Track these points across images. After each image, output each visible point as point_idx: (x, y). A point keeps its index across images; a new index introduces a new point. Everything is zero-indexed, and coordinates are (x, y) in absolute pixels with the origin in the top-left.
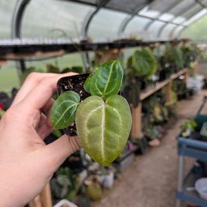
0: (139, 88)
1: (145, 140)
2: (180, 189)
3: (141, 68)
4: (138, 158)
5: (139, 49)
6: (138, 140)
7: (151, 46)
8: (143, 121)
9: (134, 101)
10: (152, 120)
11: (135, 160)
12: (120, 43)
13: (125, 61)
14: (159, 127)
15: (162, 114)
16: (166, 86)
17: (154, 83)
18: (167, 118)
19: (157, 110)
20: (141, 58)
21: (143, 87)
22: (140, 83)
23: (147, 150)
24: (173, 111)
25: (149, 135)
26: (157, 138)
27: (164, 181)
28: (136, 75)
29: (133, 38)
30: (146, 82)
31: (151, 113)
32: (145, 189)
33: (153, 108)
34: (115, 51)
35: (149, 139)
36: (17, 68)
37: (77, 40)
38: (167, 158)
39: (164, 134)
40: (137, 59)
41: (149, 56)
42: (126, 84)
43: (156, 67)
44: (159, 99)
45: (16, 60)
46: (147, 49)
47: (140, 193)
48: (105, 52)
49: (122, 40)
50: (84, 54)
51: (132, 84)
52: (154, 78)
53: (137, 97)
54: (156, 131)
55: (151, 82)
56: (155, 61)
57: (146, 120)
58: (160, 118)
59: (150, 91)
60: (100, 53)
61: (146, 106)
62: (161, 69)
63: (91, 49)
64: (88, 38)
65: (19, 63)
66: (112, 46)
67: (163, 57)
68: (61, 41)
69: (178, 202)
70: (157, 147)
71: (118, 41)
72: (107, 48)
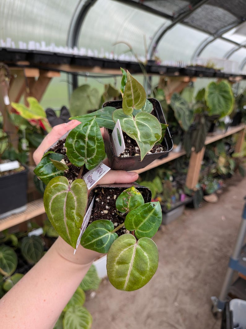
0: (206, 130)
1: (201, 193)
2: (235, 258)
3: (214, 106)
4: (188, 212)
5: (215, 80)
6: (192, 191)
7: (231, 79)
8: (202, 170)
9: (197, 144)
10: (214, 171)
11: (184, 214)
12: (194, 69)
13: (195, 93)
14: (221, 181)
15: (227, 166)
16: (238, 132)
17: (227, 126)
18: (232, 173)
19: (222, 161)
20: (217, 93)
21: (212, 130)
22: (209, 124)
23: (200, 205)
24: (241, 165)
25: (207, 188)
26: (216, 193)
27: (214, 244)
28: (206, 112)
29: (210, 66)
30: (217, 124)
31: (214, 162)
32: (191, 248)
33: (218, 158)
34: (186, 79)
35: (205, 193)
36: (68, 82)
37: (143, 60)
38: (223, 218)
39: (225, 190)
40: (211, 93)
41: (226, 92)
42: (192, 122)
43: (232, 108)
44: (227, 148)
45: (68, 73)
46: (226, 82)
47: (184, 252)
48: (173, 78)
49: (197, 66)
50: (147, 76)
51: (199, 123)
52: (227, 120)
53: (202, 140)
54: (215, 185)
55: (222, 124)
56: (233, 100)
57: (206, 169)
58: (224, 170)
59: (219, 135)
60: (167, 79)
61: (210, 152)
62: (237, 110)
63: (157, 73)
64: (157, 58)
65: (70, 76)
66: (183, 71)
67: (242, 96)
68: (123, 58)
69: (230, 271)
70: (214, 203)
71: (192, 66)
72: (177, 74)
